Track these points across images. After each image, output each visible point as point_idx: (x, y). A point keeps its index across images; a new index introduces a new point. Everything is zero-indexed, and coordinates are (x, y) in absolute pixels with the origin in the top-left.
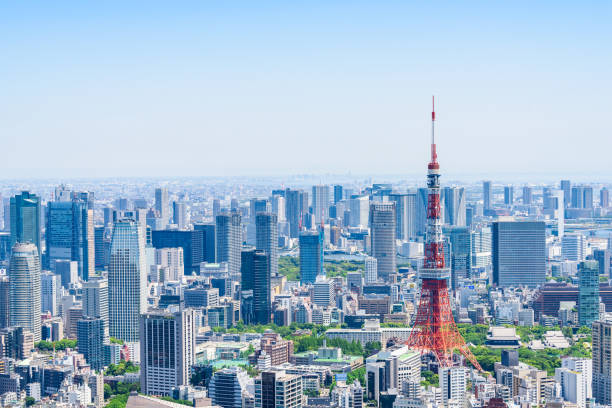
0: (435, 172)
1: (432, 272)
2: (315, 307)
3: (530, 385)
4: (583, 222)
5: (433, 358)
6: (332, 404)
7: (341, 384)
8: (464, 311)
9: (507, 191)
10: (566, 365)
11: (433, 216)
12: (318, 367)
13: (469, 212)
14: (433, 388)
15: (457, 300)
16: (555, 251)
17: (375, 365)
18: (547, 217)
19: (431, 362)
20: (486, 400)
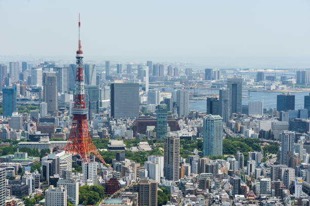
0: (80, 55)
1: (79, 110)
2: (12, 130)
3: (131, 171)
4: (159, 83)
5: (79, 157)
6: (22, 184)
7: (27, 172)
8: (95, 132)
9: (118, 67)
10: (150, 160)
11: (79, 79)
12: (14, 164)
13: (98, 78)
14: (79, 174)
15: (92, 125)
16: (144, 99)
17: (46, 161)
18: (140, 81)
19: (77, 160)
20: (108, 179)
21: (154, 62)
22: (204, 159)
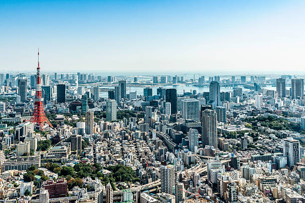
0: (39, 70)
1: (38, 100)
3: (67, 131)
7: (6, 135)
11: (38, 83)
14: (37, 134)
15: (46, 107)
17: (18, 128)
19: (37, 126)
21: (81, 73)
22: (107, 122)
